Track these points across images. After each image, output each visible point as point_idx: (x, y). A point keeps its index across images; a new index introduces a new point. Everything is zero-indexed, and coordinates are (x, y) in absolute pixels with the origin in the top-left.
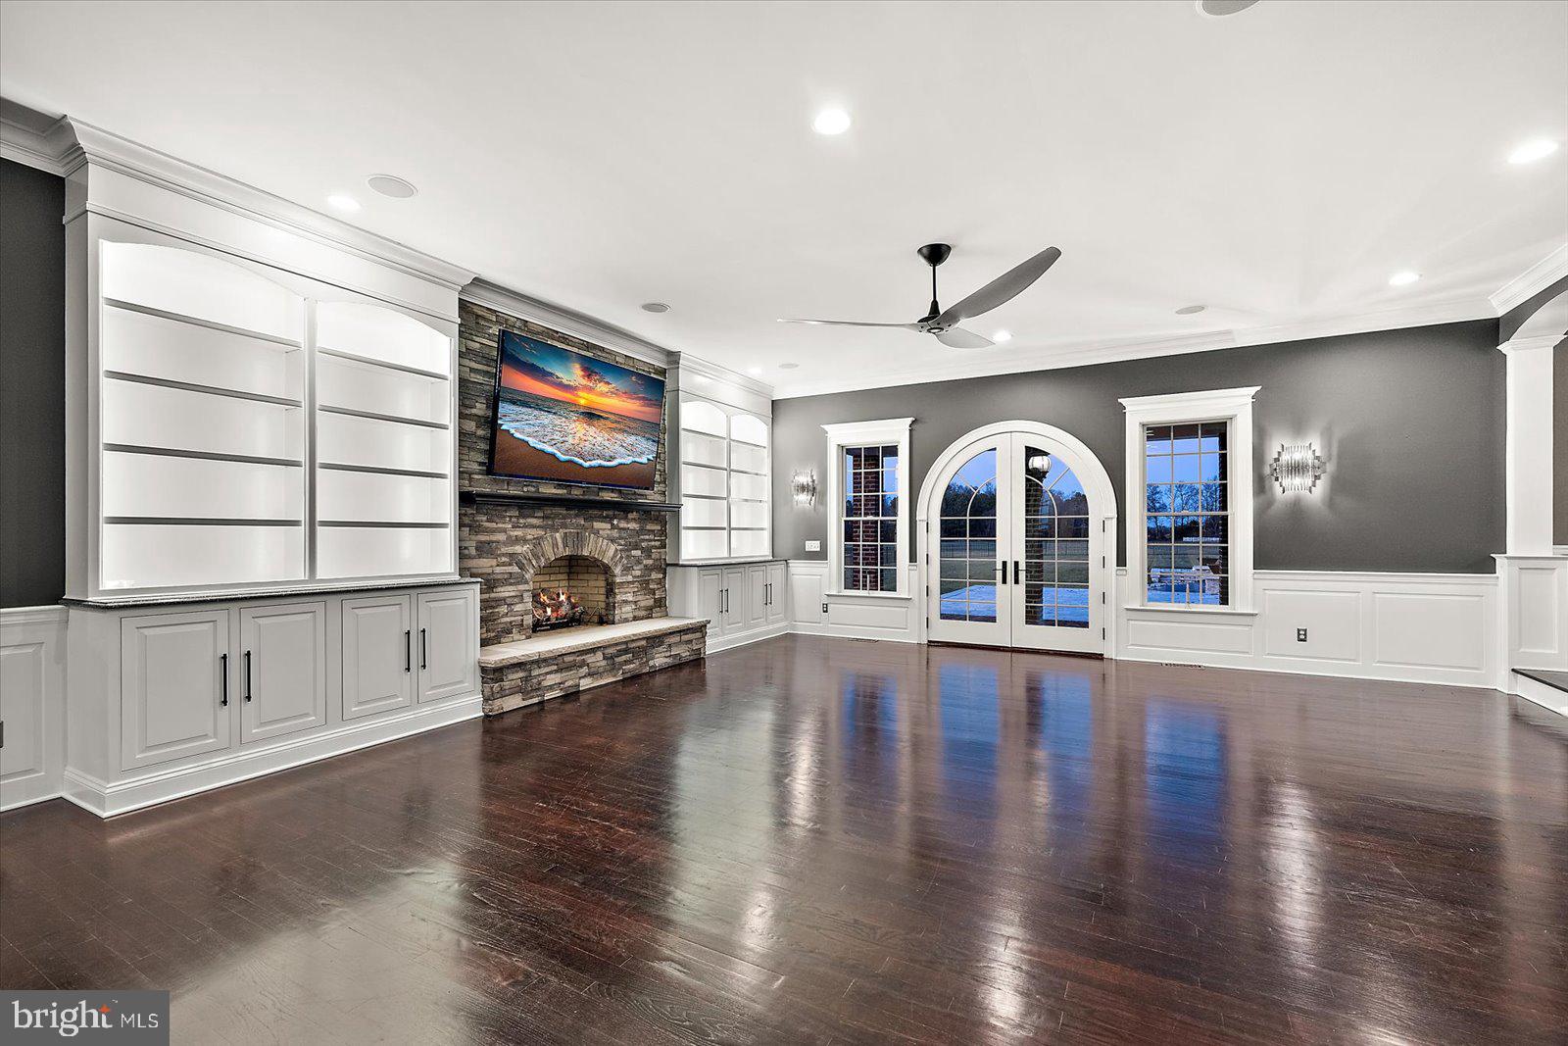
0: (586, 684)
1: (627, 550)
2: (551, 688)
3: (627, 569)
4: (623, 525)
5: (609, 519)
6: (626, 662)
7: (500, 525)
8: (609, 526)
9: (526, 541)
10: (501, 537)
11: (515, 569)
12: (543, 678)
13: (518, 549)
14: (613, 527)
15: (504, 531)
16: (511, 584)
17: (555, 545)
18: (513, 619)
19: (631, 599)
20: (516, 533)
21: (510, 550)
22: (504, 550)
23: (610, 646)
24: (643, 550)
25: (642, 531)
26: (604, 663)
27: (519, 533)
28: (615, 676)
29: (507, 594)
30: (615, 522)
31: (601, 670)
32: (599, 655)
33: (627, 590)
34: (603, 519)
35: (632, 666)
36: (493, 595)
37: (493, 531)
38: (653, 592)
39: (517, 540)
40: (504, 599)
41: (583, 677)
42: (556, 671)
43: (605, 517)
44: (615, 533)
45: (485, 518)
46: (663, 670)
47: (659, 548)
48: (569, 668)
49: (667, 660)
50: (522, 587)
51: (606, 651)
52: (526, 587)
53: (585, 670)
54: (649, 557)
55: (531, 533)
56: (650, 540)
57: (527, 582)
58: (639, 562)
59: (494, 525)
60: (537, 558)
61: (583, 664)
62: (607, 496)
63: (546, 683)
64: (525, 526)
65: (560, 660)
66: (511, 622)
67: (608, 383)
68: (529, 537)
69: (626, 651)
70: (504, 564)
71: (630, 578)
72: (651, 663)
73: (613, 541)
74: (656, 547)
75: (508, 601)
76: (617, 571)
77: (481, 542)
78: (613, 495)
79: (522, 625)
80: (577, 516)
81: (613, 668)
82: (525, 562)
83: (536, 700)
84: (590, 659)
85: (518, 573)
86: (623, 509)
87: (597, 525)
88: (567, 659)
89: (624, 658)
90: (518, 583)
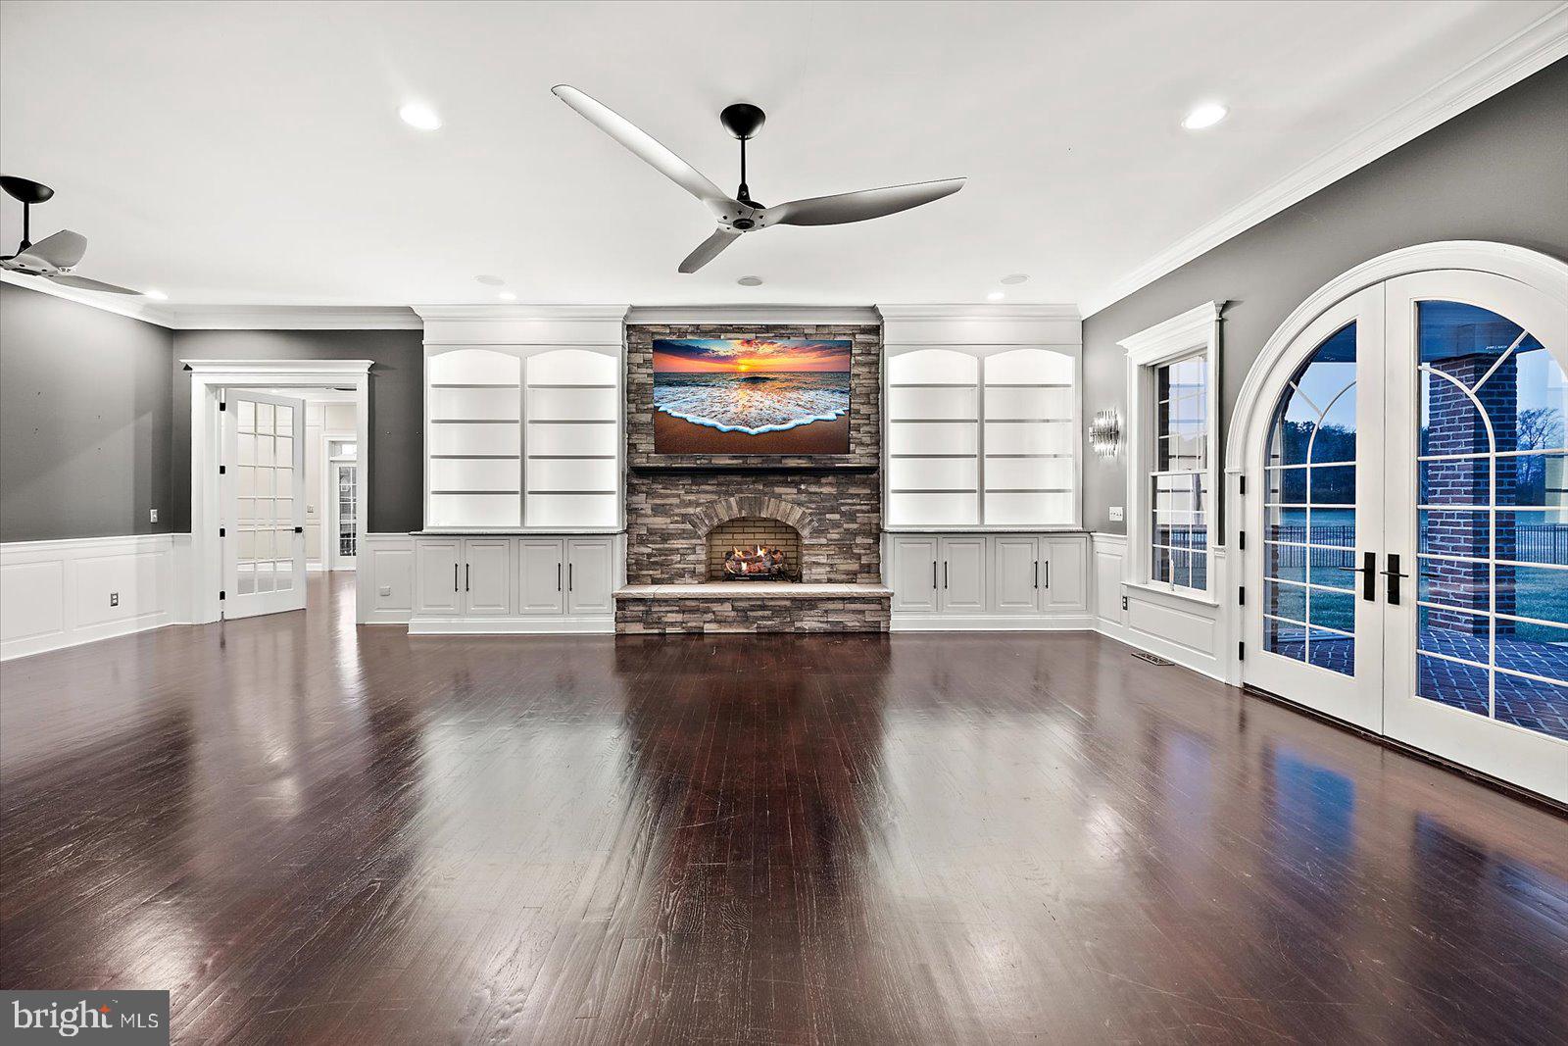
0: (710, 628)
1: (820, 514)
2: (672, 624)
3: (817, 532)
4: (813, 489)
5: (796, 484)
6: (763, 618)
7: (673, 492)
8: (795, 491)
9: (698, 505)
10: (675, 501)
11: (689, 527)
12: (663, 614)
13: (691, 510)
14: (800, 491)
15: (679, 496)
16: (684, 538)
17: (730, 507)
18: (685, 566)
19: (825, 561)
20: (689, 498)
21: (683, 511)
22: (677, 511)
23: (741, 599)
24: (843, 514)
25: (841, 495)
26: (733, 614)
27: (692, 497)
28: (748, 628)
29: (680, 546)
30: (803, 487)
31: (730, 620)
32: (728, 606)
33: (818, 552)
34: (787, 484)
35: (770, 622)
36: (666, 546)
37: (667, 496)
38: (859, 557)
39: (690, 504)
40: (678, 549)
41: (708, 622)
42: (677, 612)
43: (792, 482)
44: (803, 497)
45: (661, 486)
46: (813, 634)
47: (868, 512)
48: (692, 611)
49: (824, 626)
50: (694, 541)
51: (736, 604)
52: (699, 541)
53: (710, 616)
54: (854, 521)
55: (703, 498)
56: (854, 504)
57: (699, 538)
58: (836, 525)
59: (669, 491)
60: (711, 519)
61: (706, 611)
62: (792, 463)
63: (666, 620)
64: (698, 492)
65: (682, 603)
66: (682, 569)
67: (772, 343)
68: (702, 501)
69: (763, 608)
70: (677, 522)
71: (823, 541)
72: (798, 624)
73: (800, 504)
74: (863, 512)
75: (681, 551)
76: (805, 533)
77: (656, 505)
78: (800, 461)
79: (694, 572)
80: (754, 482)
81: (745, 620)
82: (697, 521)
83: (656, 631)
84: (716, 607)
85: (690, 530)
86: (816, 474)
87: (778, 490)
88: (688, 603)
89: (760, 613)
90: (691, 538)
